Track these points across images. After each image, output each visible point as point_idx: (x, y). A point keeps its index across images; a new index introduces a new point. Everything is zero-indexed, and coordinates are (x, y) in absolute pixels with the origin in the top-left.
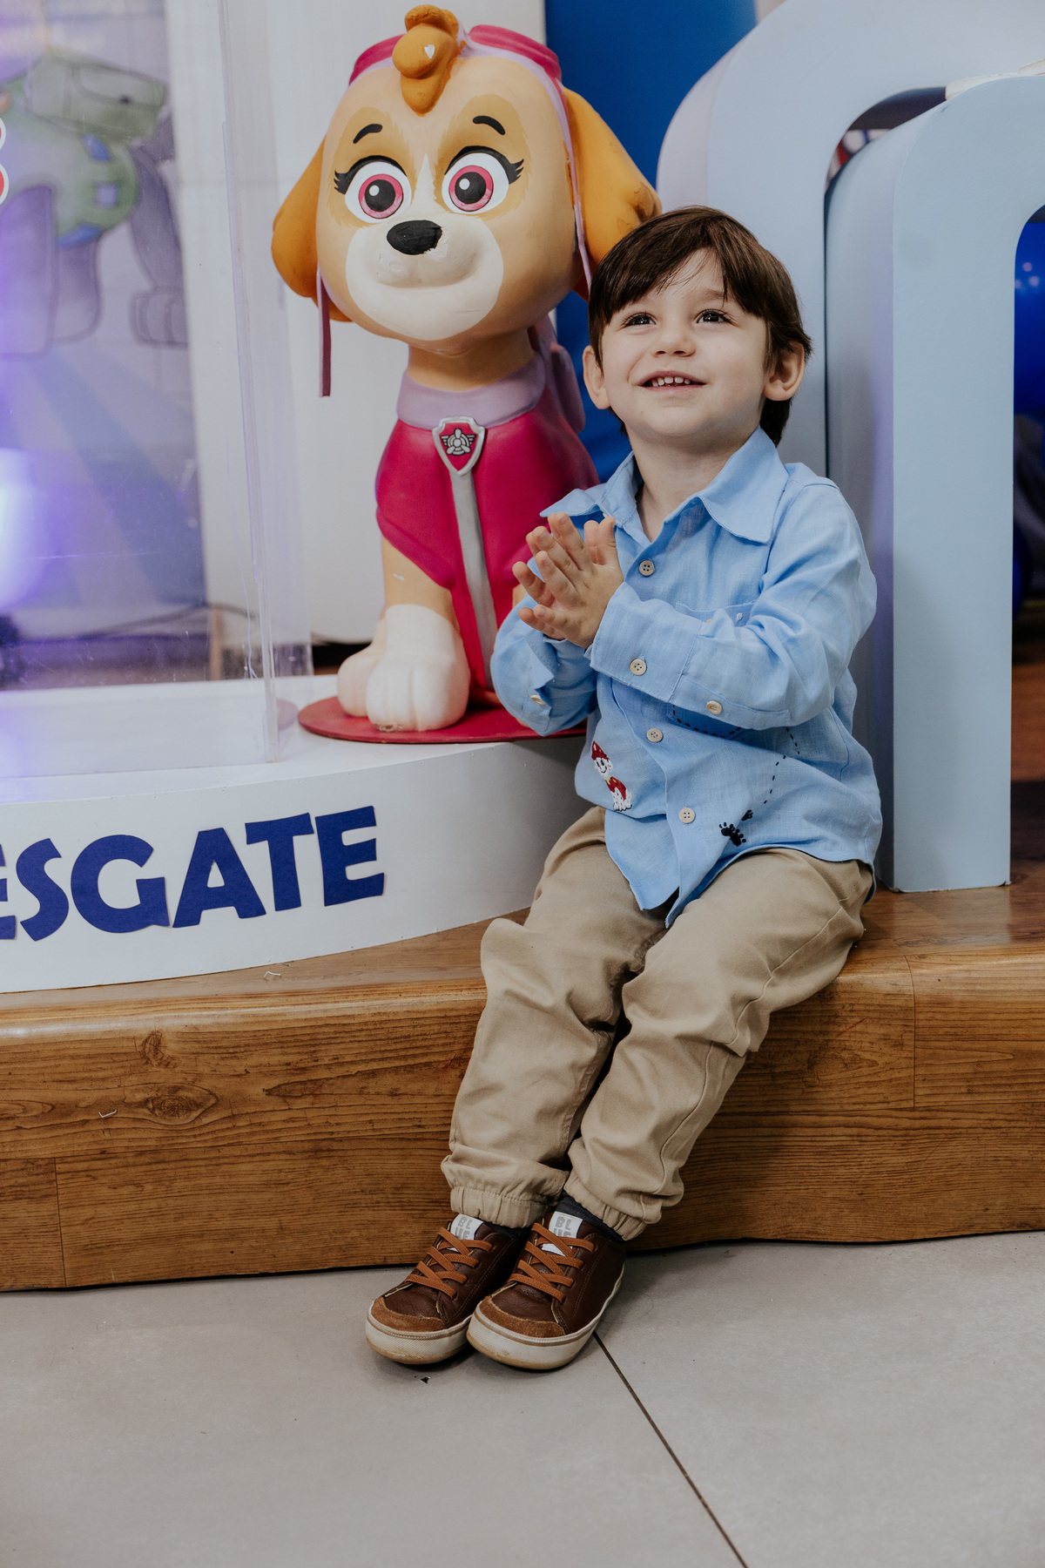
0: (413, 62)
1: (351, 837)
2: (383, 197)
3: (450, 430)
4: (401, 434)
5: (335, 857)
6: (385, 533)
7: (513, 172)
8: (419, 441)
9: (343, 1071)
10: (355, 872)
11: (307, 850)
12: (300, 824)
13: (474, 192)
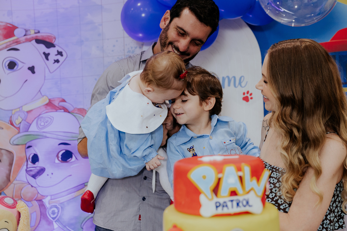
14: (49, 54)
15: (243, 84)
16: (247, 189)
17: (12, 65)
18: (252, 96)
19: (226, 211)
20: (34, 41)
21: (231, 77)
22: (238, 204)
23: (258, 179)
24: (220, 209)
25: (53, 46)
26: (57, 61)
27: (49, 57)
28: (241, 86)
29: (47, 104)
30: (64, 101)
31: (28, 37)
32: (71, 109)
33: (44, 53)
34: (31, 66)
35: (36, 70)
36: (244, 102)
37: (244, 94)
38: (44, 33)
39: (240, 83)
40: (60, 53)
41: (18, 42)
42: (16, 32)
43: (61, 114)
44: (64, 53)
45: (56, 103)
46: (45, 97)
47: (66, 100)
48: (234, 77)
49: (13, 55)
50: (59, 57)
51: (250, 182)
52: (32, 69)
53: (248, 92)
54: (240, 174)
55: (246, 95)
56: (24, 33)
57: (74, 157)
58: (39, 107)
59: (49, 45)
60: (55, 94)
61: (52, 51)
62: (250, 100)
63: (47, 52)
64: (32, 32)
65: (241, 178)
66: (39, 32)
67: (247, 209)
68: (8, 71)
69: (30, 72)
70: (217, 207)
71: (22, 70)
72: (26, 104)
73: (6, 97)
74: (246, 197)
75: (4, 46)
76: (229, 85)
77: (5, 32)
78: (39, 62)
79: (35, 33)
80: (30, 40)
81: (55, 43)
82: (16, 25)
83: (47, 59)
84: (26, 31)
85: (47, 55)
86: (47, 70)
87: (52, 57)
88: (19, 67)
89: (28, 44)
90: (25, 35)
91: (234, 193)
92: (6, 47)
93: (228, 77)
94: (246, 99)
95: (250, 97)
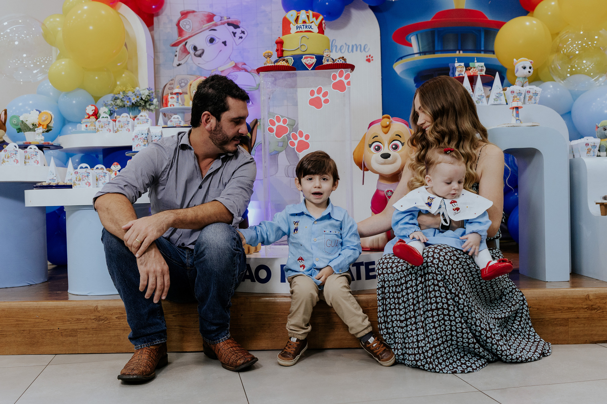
0: (385, 125)
1: (371, 267)
2: (378, 149)
3: (388, 191)
4: (377, 192)
5: (368, 270)
6: (373, 211)
7: (403, 144)
8: (382, 194)
9: (373, 308)
10: (371, 274)
11: (363, 268)
12: (362, 264)
13: (396, 147)
14: (236, 33)
15: (367, 50)
16: (311, 22)
17: (212, 40)
18: (373, 58)
19: (301, 30)
20: (226, 25)
21: (358, 45)
22: (306, 27)
23: (317, 19)
24: (298, 29)
25: (239, 27)
26: (241, 38)
27: (236, 35)
28: (365, 51)
29: (234, 67)
30: (245, 64)
31: (223, 21)
32: (249, 69)
33: (233, 32)
34: (224, 41)
35: (227, 43)
36: (367, 62)
37: (367, 57)
38: (233, 19)
39: (364, 49)
40: (243, 32)
41: (216, 25)
42: (215, 18)
43: (243, 73)
44: (246, 32)
45: (240, 66)
46: (233, 62)
47: (246, 64)
48: (360, 45)
49: (213, 34)
50: (242, 35)
51: (312, 19)
52: (225, 43)
53: (370, 56)
54: (307, 14)
55: (368, 58)
56: (220, 19)
57: (251, 102)
58: (229, 69)
59: (236, 26)
60: (239, 60)
61: (238, 31)
62: (371, 61)
63: (234, 32)
64: (225, 18)
65: (308, 16)
66: (229, 18)
67: (310, 30)
68: (209, 44)
69: (223, 45)
70: (297, 28)
71: (218, 43)
72: (220, 66)
73: (208, 62)
74: (310, 24)
75: (207, 27)
76: (357, 50)
77: (208, 18)
78: (229, 38)
79: (227, 19)
80: (223, 24)
81: (240, 25)
82: (215, 14)
83: (235, 36)
84: (221, 17)
85: (234, 34)
86: (234, 44)
87: (238, 35)
88: (217, 42)
89: (223, 26)
90: (221, 20)
91: (304, 22)
92: (208, 29)
93: (356, 45)
94: (368, 60)
95: (371, 59)
